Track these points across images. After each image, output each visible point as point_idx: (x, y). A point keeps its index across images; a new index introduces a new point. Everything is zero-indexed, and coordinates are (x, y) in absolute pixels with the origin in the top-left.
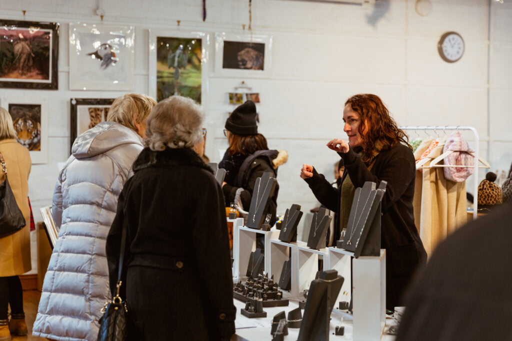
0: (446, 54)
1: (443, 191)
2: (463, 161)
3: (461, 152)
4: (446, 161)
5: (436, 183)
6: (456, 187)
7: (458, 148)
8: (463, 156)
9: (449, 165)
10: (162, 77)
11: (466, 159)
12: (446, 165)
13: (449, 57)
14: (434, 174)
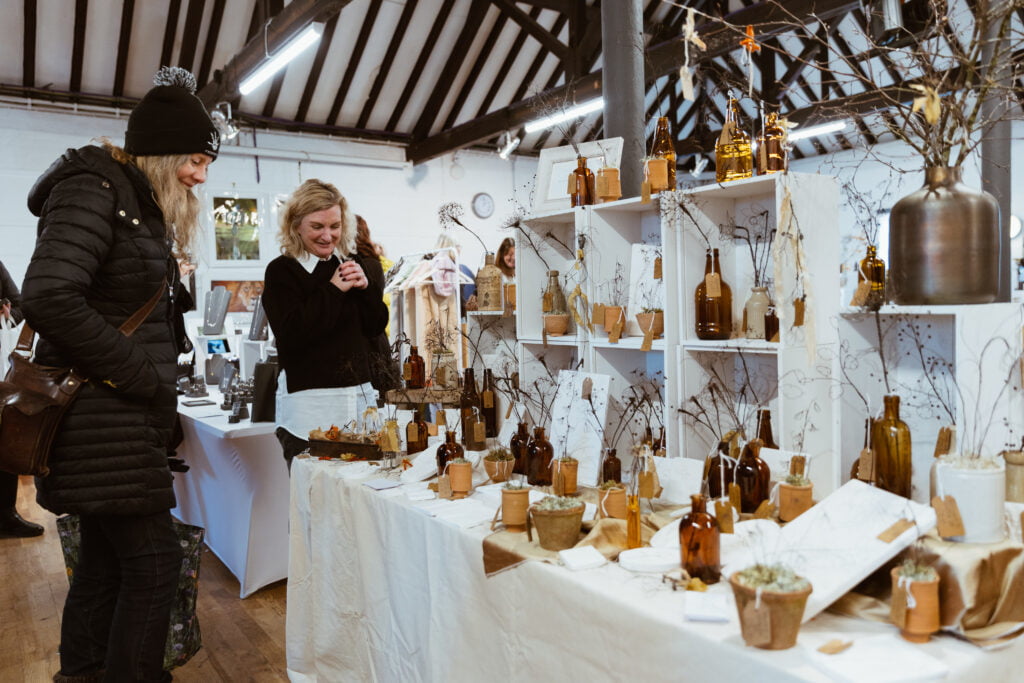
0: (479, 212)
1: (435, 305)
2: (449, 278)
3: (447, 270)
4: (434, 278)
5: (429, 299)
6: (446, 301)
7: (442, 267)
8: (448, 274)
9: (437, 282)
10: (220, 233)
11: (451, 276)
12: (434, 281)
13: (481, 214)
14: (426, 291)
